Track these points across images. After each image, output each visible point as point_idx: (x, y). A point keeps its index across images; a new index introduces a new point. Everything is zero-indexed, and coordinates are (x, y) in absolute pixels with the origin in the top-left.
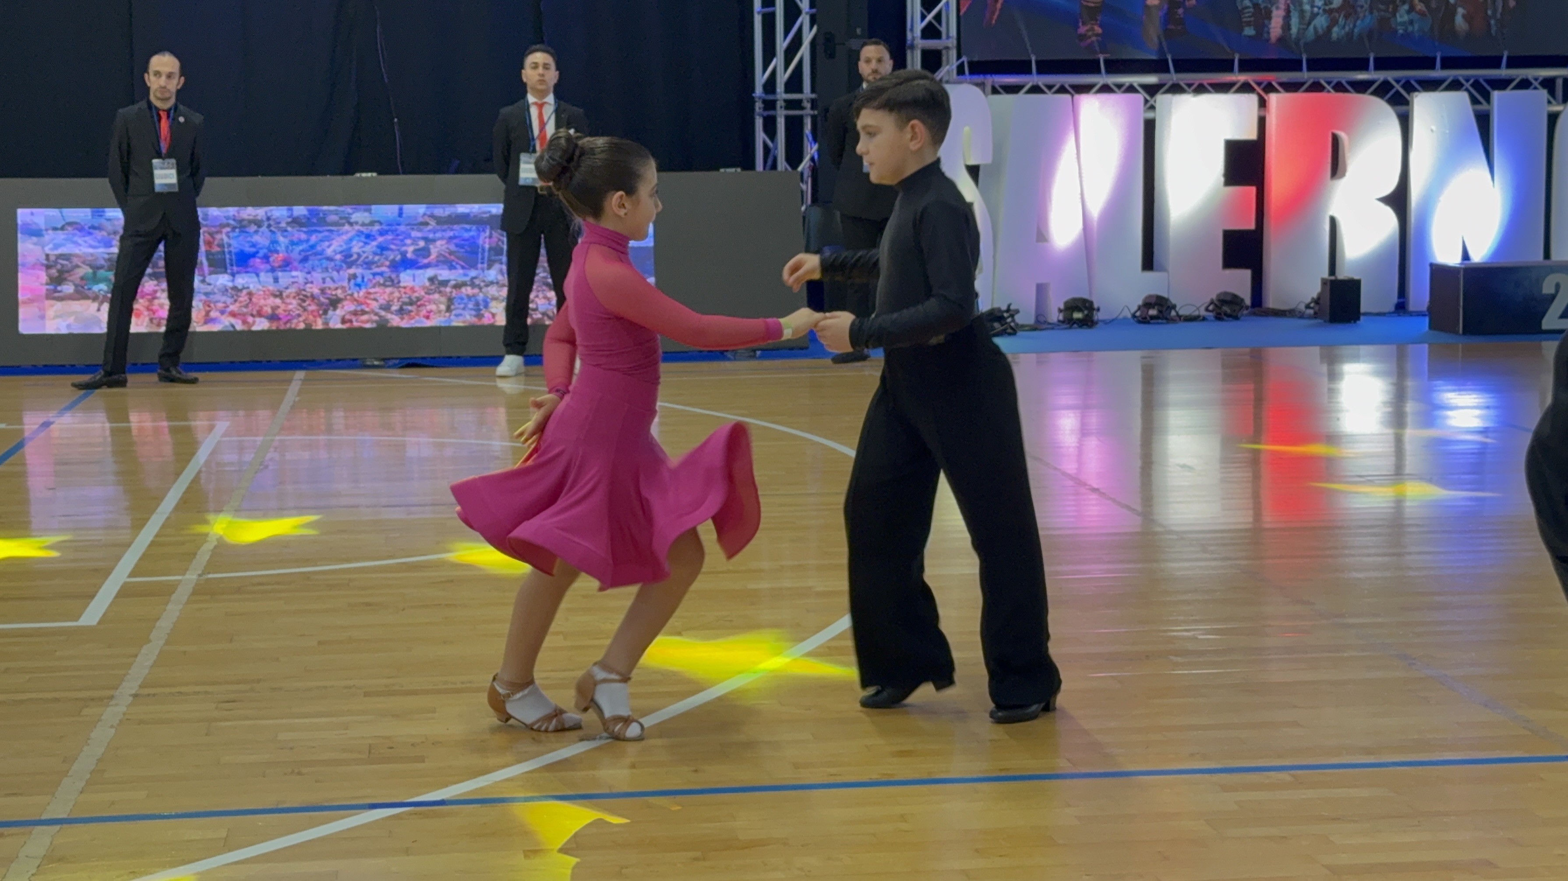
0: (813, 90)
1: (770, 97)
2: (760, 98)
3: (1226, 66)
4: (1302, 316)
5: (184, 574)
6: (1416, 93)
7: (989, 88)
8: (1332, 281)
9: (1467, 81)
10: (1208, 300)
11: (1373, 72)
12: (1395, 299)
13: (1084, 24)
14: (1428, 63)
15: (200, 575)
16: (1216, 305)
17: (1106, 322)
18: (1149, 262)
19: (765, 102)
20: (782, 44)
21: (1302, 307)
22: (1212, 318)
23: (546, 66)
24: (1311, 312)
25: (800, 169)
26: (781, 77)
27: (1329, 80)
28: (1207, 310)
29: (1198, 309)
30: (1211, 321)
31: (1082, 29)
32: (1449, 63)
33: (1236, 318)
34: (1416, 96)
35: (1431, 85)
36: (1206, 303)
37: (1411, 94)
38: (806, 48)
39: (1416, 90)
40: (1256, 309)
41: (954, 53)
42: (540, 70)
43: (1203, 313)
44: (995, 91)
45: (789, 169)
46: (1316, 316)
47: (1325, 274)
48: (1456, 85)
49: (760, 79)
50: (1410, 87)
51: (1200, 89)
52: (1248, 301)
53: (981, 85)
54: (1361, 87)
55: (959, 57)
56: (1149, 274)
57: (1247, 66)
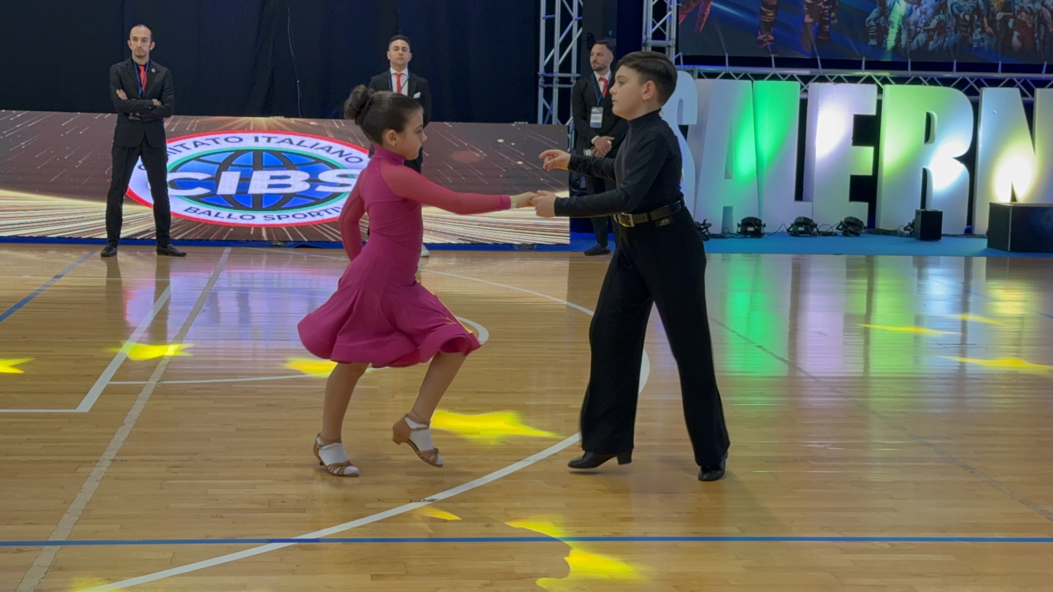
0: (578, 72)
1: (549, 75)
2: (542, 75)
3: (856, 65)
4: (902, 235)
5: (147, 380)
6: (985, 88)
7: (696, 74)
8: (923, 212)
9: (1019, 80)
10: (839, 222)
11: (955, 73)
12: (965, 226)
13: (762, 33)
14: (993, 68)
15: (158, 382)
16: (844, 226)
17: (769, 234)
18: (799, 196)
19: (545, 78)
20: (558, 39)
21: (902, 229)
22: (841, 234)
23: (404, 49)
24: (908, 232)
25: (567, 124)
26: (557, 62)
27: (925, 77)
28: (838, 228)
29: (832, 227)
30: (840, 236)
31: (760, 37)
32: (1007, 68)
33: (857, 235)
34: (984, 90)
35: (994, 83)
36: (837, 224)
37: (981, 88)
38: (574, 42)
39: (984, 86)
40: (870, 230)
41: (673, 50)
42: (400, 51)
43: (835, 230)
44: (700, 76)
45: (560, 124)
46: (911, 235)
47: (918, 207)
48: (1011, 84)
49: (543, 63)
50: (980, 84)
51: (839, 80)
52: (866, 224)
53: (691, 72)
54: (947, 82)
55: (677, 52)
56: (799, 203)
57: (871, 66)
